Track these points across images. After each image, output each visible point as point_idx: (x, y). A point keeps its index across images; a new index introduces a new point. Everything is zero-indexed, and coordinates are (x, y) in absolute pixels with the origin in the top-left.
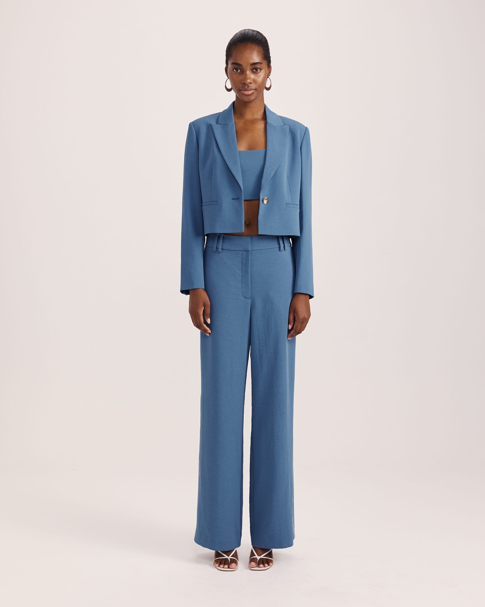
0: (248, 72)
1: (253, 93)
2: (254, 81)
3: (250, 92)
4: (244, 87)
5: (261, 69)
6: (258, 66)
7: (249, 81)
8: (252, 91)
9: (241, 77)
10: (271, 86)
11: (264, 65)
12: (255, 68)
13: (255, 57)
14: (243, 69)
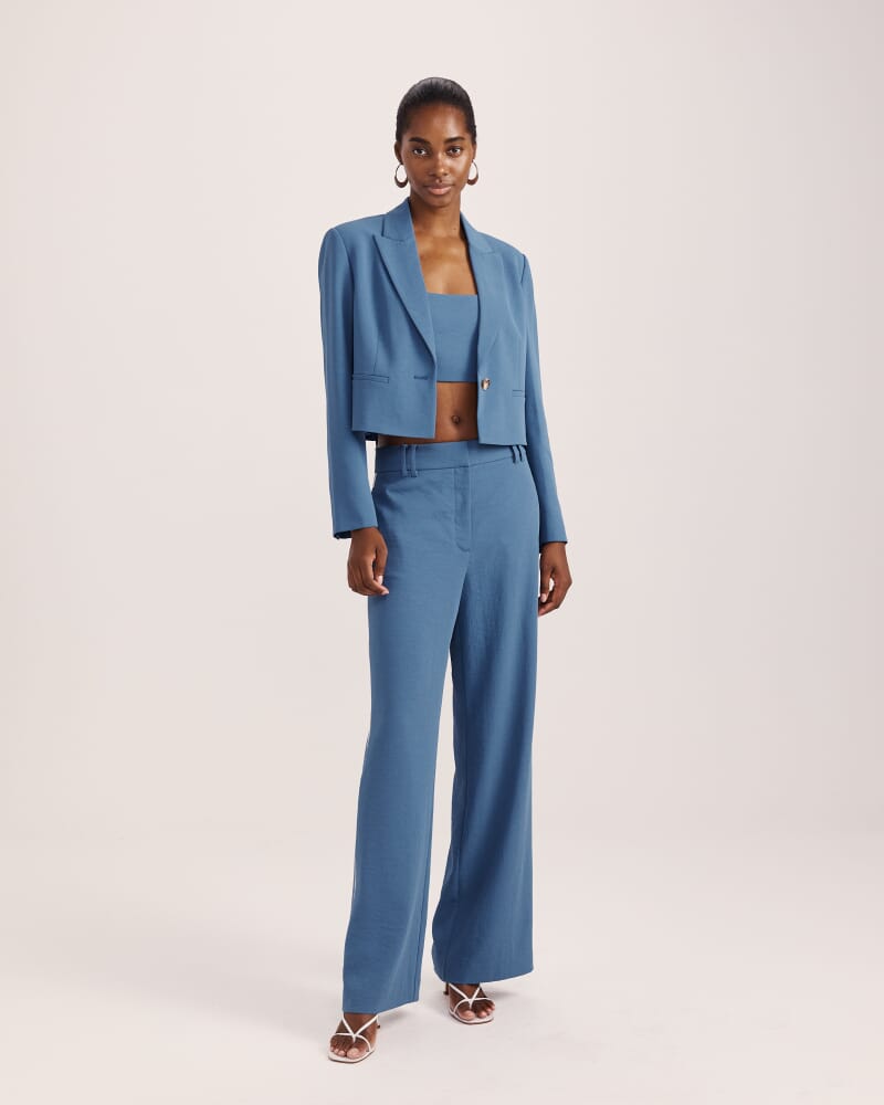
0: (440, 156)
1: (448, 193)
2: (452, 170)
3: (443, 191)
4: (434, 180)
5: (462, 149)
6: (458, 144)
7: (442, 170)
8: (447, 189)
9: (428, 164)
10: (477, 176)
11: (468, 142)
12: (452, 148)
13: (452, 129)
14: (431, 149)
